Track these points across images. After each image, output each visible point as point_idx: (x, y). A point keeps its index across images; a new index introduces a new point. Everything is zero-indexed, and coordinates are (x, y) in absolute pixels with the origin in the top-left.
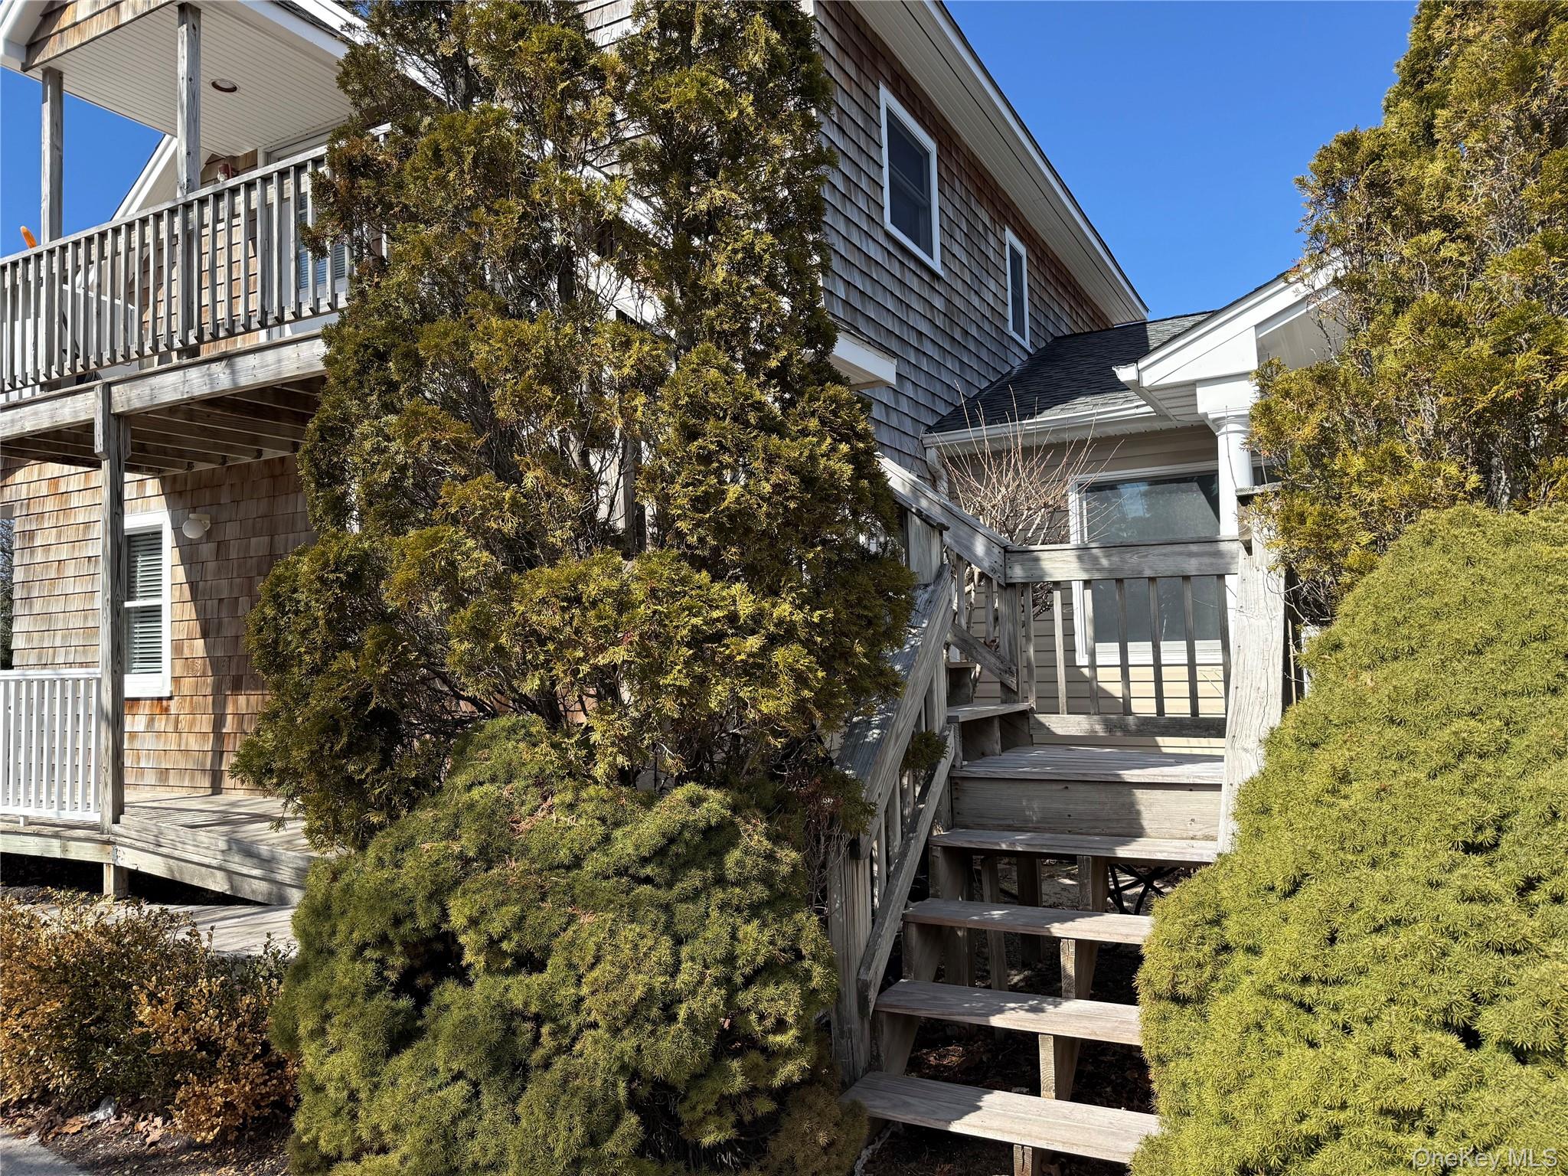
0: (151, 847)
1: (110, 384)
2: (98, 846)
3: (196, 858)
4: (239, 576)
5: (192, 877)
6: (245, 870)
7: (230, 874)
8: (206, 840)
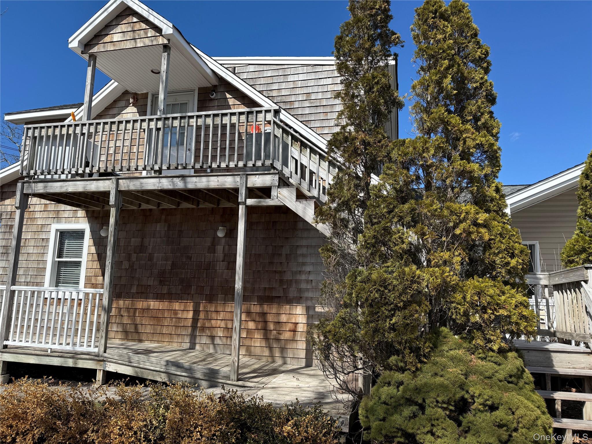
0: (127, 363)
1: (118, 179)
2: (95, 362)
3: (152, 368)
4: (124, 253)
5: (148, 376)
6: (179, 373)
7: (169, 374)
8: (154, 361)
